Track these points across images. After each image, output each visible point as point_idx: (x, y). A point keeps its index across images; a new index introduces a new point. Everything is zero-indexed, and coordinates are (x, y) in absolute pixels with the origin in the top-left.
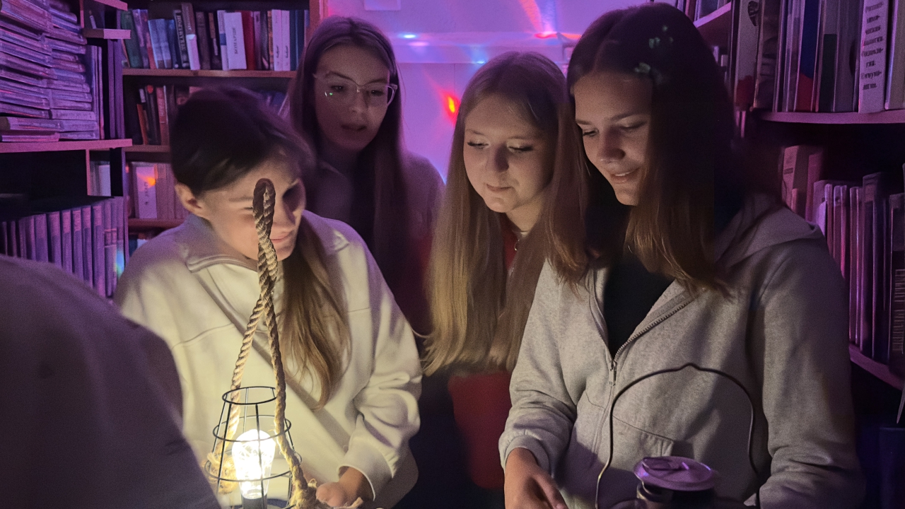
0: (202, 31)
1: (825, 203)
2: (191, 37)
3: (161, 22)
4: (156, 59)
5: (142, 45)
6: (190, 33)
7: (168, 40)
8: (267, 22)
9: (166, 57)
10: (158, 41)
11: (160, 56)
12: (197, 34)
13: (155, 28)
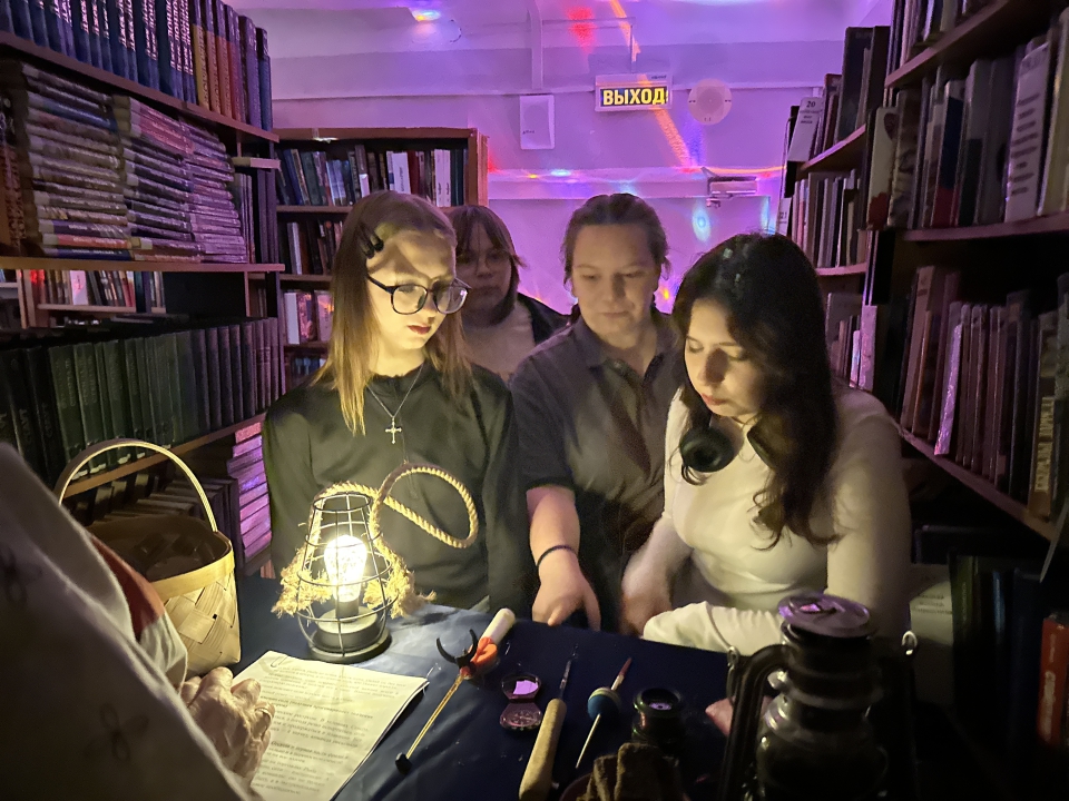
0: (373, 171)
1: (961, 326)
2: (364, 176)
3: (338, 163)
4: (333, 198)
5: (321, 184)
6: (363, 173)
7: (344, 180)
8: (430, 161)
9: (342, 195)
10: (335, 181)
11: (337, 194)
12: (368, 173)
13: (332, 169)
